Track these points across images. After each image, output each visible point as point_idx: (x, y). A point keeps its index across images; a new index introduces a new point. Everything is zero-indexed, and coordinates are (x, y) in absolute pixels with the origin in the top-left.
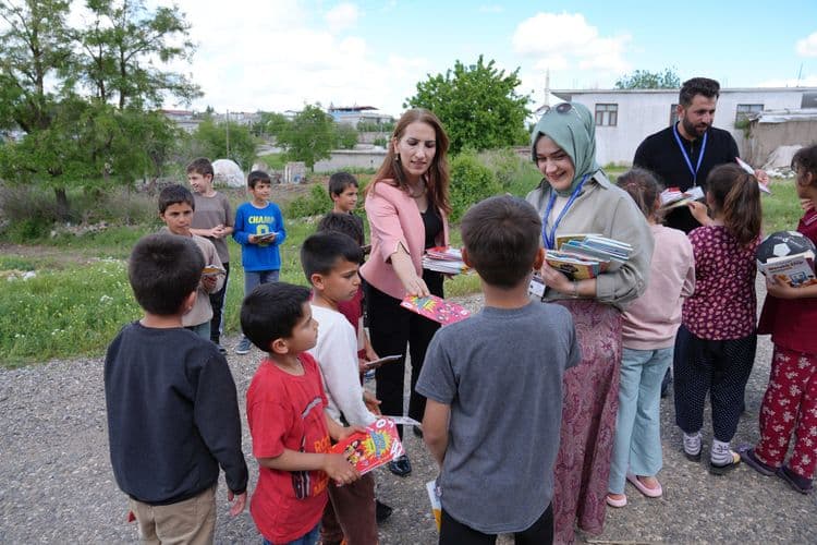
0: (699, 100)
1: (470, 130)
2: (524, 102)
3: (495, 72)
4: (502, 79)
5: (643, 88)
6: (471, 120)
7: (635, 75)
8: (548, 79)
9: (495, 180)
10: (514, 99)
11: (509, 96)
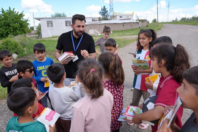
0: (78, 22)
1: (11, 29)
2: (27, 21)
3: (16, 12)
4: (19, 14)
5: (58, 17)
6: (11, 26)
7: (55, 14)
8: (33, 15)
9: (20, 45)
10: (23, 20)
11: (22, 19)
